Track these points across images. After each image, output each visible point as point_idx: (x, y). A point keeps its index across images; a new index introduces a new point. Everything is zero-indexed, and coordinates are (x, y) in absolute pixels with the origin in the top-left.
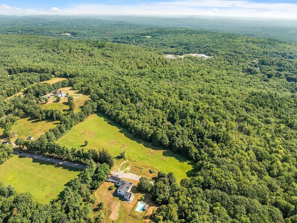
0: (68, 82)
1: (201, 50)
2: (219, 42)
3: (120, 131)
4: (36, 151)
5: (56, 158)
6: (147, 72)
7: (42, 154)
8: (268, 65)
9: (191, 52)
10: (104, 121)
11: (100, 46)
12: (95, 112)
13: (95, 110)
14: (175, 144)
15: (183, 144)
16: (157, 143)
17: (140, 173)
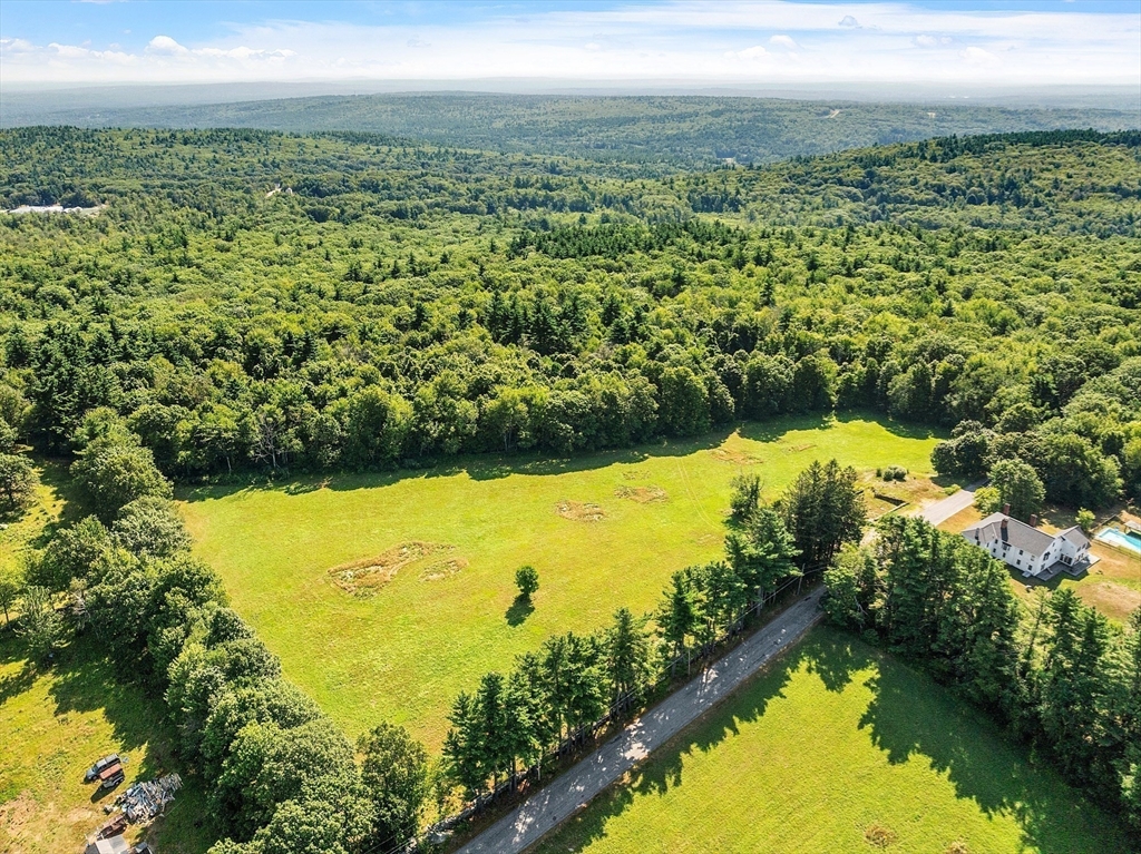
3: (476, 478)
8: (338, 193)
10: (289, 494)
14: (774, 376)
17: (896, 502)
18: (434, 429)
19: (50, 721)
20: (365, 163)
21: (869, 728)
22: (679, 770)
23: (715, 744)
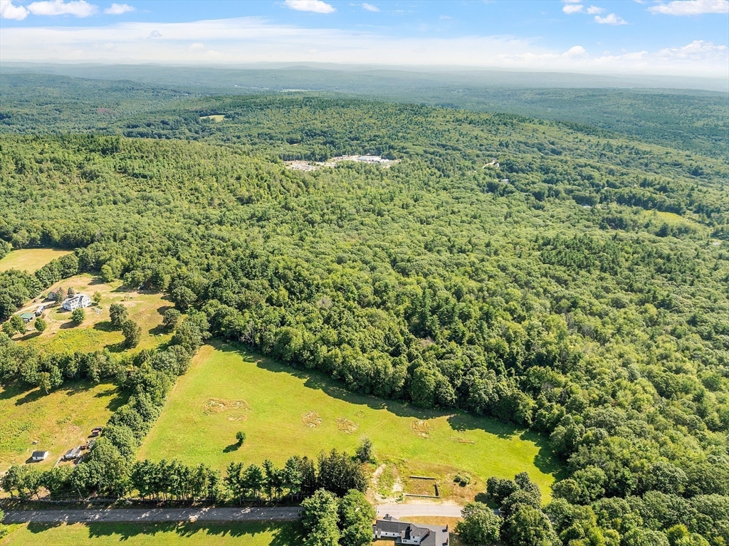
0: (76, 259)
1: (365, 146)
2: (399, 125)
3: (306, 385)
4: (86, 497)
5: (168, 505)
6: (272, 211)
7: (111, 503)
9: (345, 152)
10: (244, 360)
11: (108, 149)
12: (205, 341)
13: (207, 334)
14: (480, 395)
15: (498, 391)
16: (428, 398)
17: (437, 494)
18: (306, 354)
20: (564, 149)
22: (195, 533)
23: (213, 534)
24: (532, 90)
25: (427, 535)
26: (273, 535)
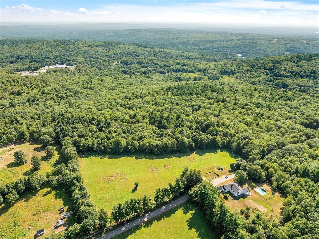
8: (131, 64)
9: (46, 64)
10: (100, 158)
14: (204, 141)
15: (209, 138)
17: (218, 175)
18: (130, 147)
19: (54, 199)
20: (140, 54)
21: (188, 222)
22: (152, 224)
23: (159, 221)
24: (109, 31)
25: (232, 186)
26: (182, 210)
